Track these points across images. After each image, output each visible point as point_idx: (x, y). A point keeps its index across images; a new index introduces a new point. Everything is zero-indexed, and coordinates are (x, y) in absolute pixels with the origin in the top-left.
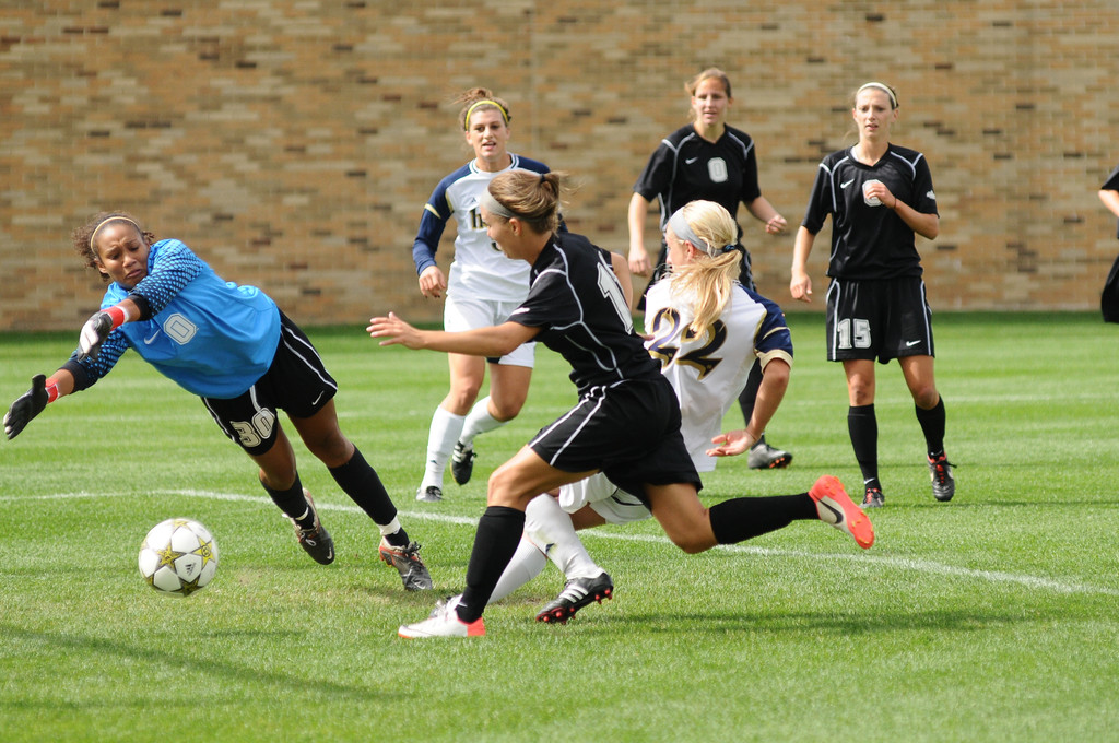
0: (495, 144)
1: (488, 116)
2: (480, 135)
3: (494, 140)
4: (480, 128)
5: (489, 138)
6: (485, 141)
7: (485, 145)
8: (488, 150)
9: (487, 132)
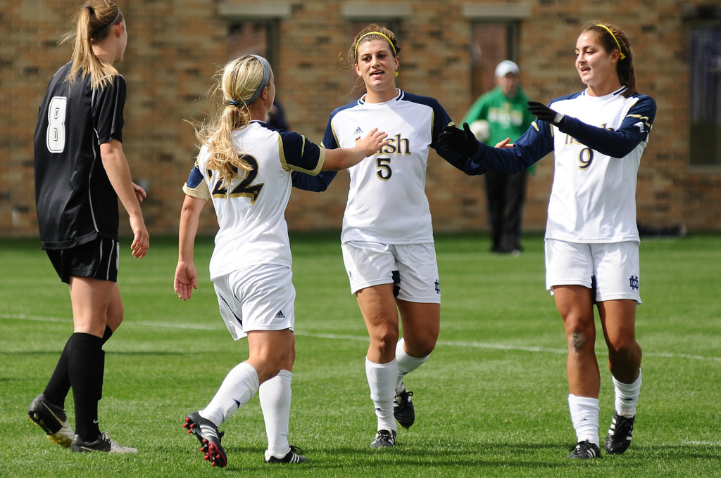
0: (383, 72)
1: (374, 45)
2: (368, 65)
3: (381, 68)
4: (368, 58)
5: (376, 67)
6: (372, 70)
7: (371, 74)
8: (377, 79)
9: (374, 61)
